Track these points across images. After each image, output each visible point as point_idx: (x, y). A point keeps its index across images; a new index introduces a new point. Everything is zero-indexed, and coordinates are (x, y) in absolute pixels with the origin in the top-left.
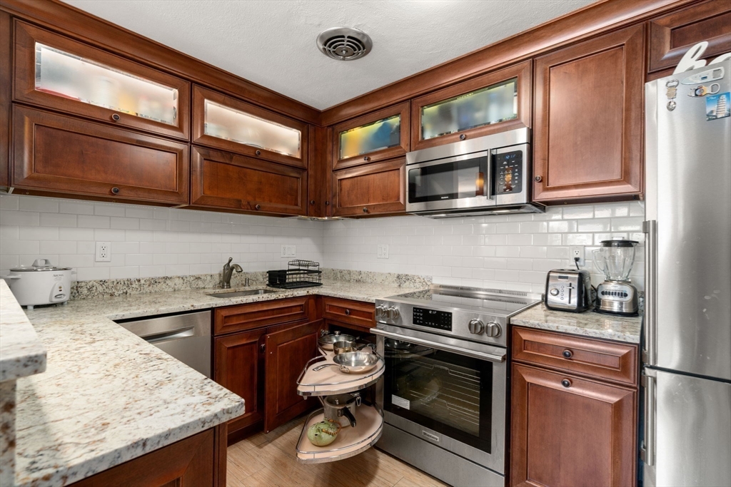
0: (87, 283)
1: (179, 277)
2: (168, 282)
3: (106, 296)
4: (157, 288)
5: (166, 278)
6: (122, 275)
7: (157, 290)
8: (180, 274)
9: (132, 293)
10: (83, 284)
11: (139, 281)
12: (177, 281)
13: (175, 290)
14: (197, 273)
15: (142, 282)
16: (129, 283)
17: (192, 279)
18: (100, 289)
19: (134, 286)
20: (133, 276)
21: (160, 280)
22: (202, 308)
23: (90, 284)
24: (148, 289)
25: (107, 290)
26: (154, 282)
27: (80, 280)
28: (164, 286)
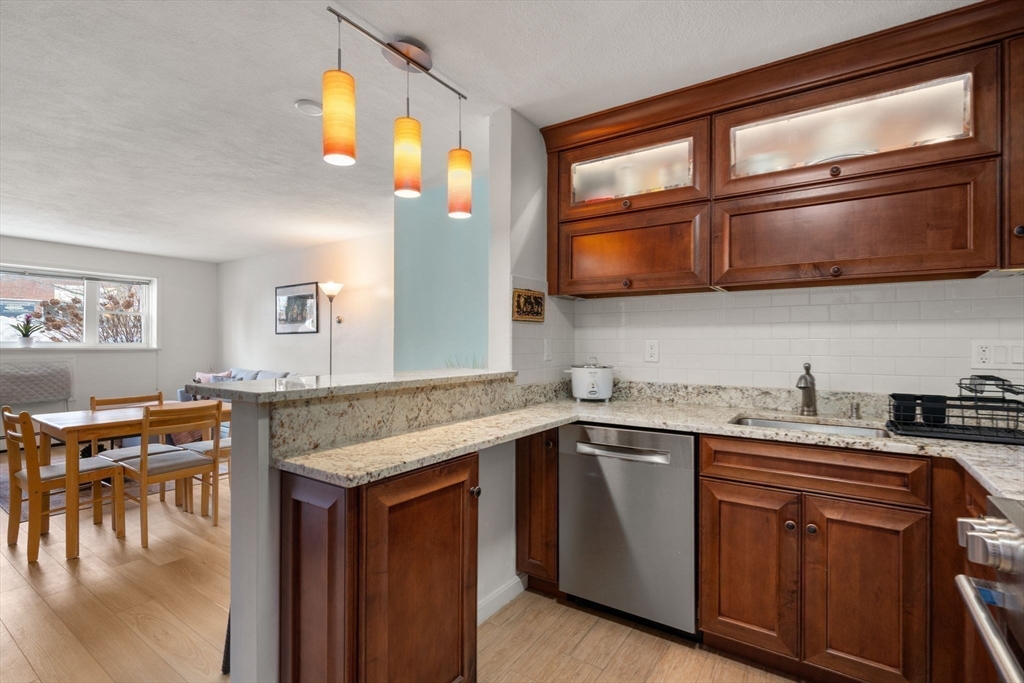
0: (637, 384)
1: (736, 388)
2: (721, 393)
3: (654, 402)
4: (707, 399)
5: (718, 388)
6: (670, 380)
7: (707, 402)
8: (738, 385)
9: (679, 401)
10: (634, 385)
11: (686, 388)
12: (733, 393)
13: (730, 406)
14: (764, 385)
15: (690, 389)
16: (675, 389)
17: (756, 393)
18: (648, 392)
19: (681, 393)
20: (681, 382)
21: (711, 390)
22: (677, 429)
23: (640, 385)
24: (696, 399)
25: (654, 395)
26: (703, 391)
27: (633, 380)
28: (716, 397)
